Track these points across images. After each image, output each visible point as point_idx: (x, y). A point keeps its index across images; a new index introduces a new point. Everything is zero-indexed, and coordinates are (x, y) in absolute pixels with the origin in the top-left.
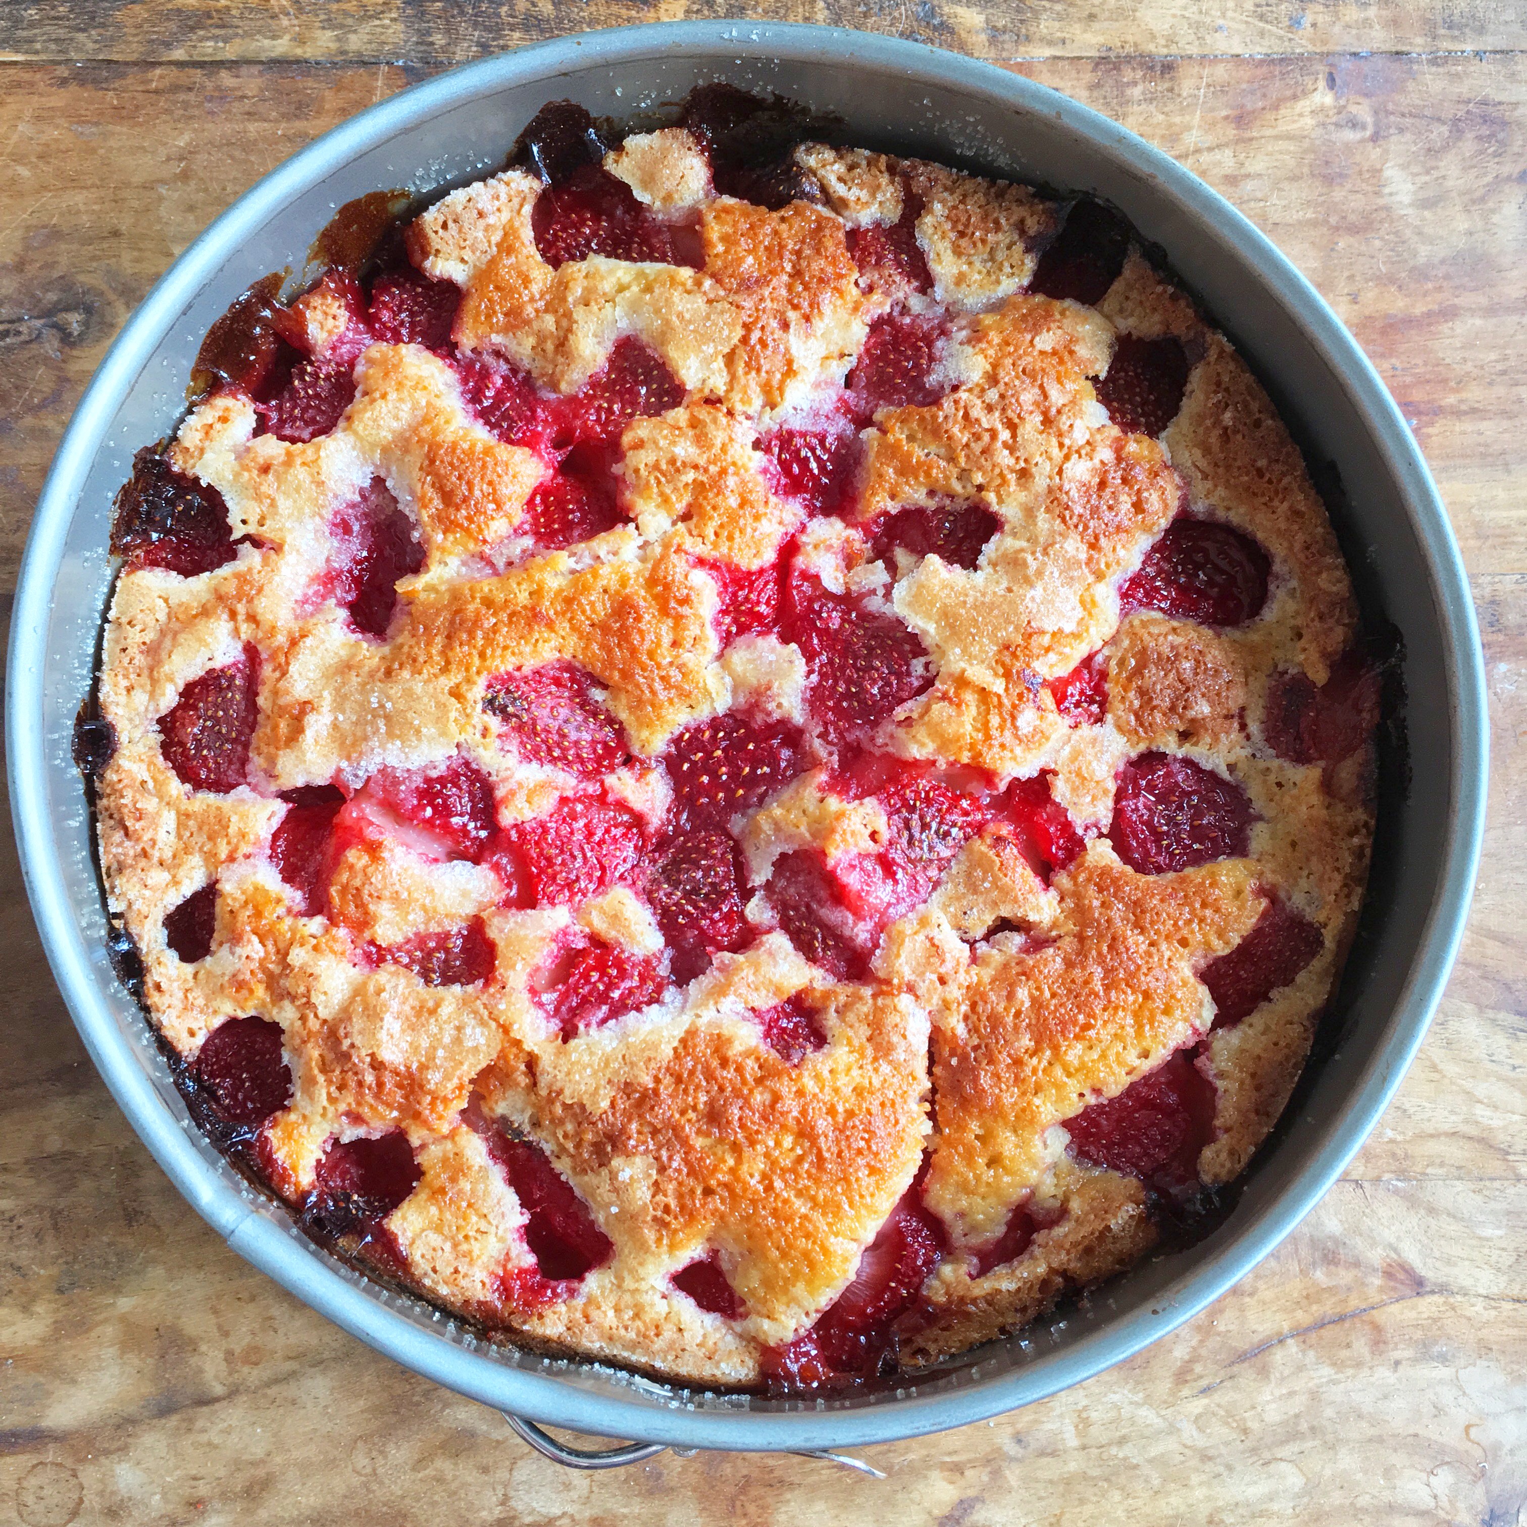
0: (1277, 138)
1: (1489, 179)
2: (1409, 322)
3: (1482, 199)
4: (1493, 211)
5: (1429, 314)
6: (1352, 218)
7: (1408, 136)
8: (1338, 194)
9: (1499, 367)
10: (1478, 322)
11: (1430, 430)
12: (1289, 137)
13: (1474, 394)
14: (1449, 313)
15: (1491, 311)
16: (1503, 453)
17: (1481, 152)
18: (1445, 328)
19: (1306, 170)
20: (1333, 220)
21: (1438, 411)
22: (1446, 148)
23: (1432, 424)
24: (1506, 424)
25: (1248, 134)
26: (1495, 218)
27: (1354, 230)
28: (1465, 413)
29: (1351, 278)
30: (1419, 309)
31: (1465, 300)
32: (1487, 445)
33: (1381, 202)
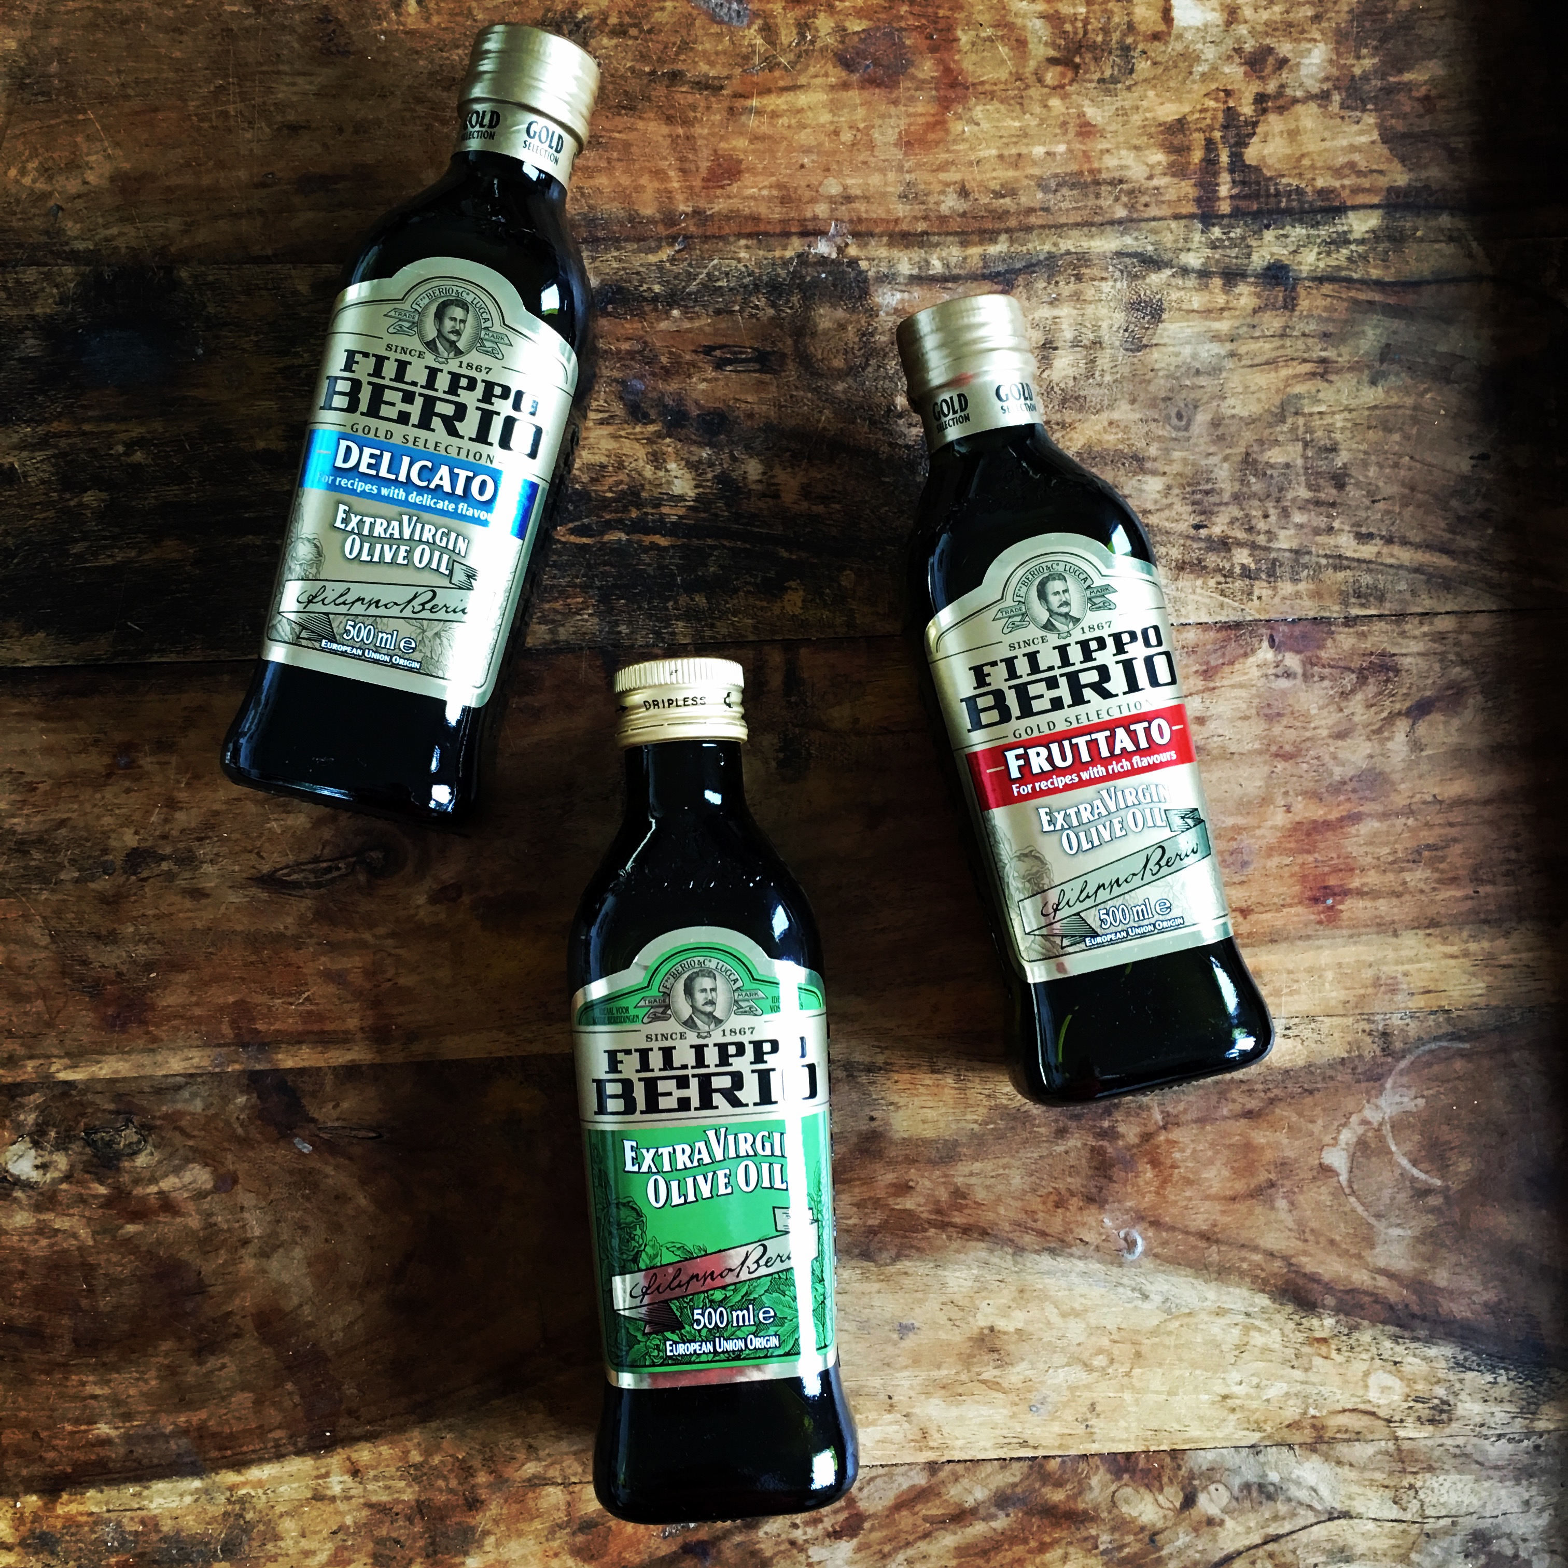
0: (1233, 686)
1: (1385, 714)
2: (1327, 825)
3: (1379, 731)
4: (1388, 739)
5: (1341, 819)
6: (1287, 748)
7: (1326, 683)
8: (1277, 730)
9: (1391, 858)
10: (1377, 824)
11: (1340, 907)
12: (1241, 686)
13: (1373, 879)
14: (1355, 818)
15: (1385, 816)
16: (1393, 922)
17: (1380, 693)
18: (1353, 830)
19: (1254, 711)
20: (1274, 748)
21: (1346, 893)
22: (1353, 691)
23: (1341, 902)
24: (1395, 901)
25: (1211, 685)
26: (1389, 745)
27: (1287, 757)
28: (1367, 893)
29: (1286, 793)
30: (1334, 816)
31: (1367, 808)
32: (1381, 917)
33: (1308, 734)
